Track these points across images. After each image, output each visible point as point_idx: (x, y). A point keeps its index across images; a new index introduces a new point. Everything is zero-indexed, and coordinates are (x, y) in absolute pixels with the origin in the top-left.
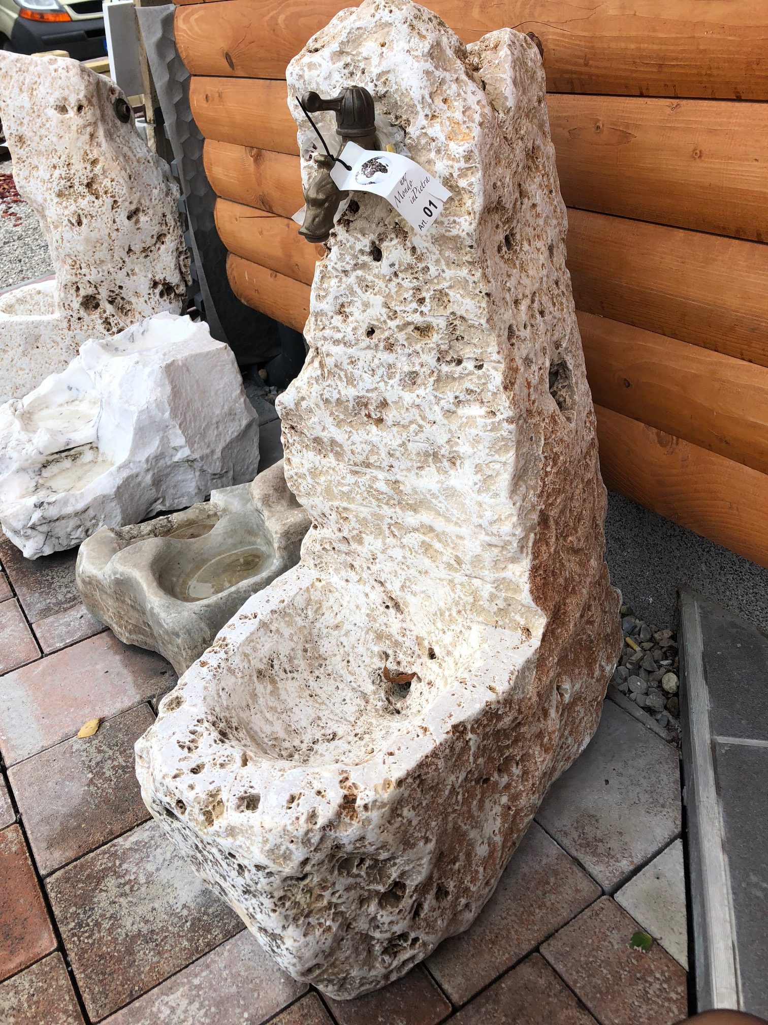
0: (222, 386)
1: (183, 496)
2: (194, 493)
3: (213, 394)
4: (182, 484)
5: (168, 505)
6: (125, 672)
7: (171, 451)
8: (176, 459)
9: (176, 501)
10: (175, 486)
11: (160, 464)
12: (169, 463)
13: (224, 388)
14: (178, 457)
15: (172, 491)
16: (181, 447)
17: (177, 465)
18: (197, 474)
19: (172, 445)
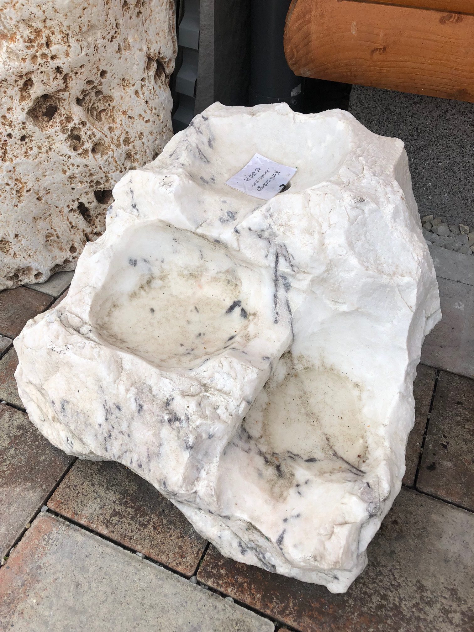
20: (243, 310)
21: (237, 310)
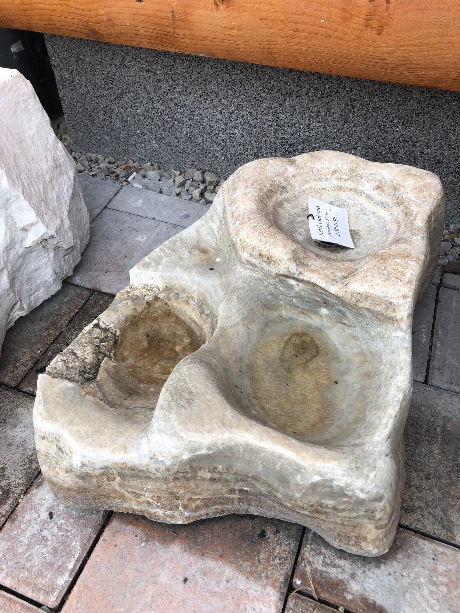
0: (34, 130)
1: (38, 289)
2: (51, 280)
3: (30, 143)
4: (36, 274)
5: (25, 306)
6: (210, 563)
7: (21, 234)
8: (28, 243)
9: (32, 298)
10: (28, 279)
11: (11, 257)
12: (20, 252)
13: (38, 132)
14: (31, 239)
15: (26, 287)
16: (32, 225)
17: (29, 250)
18: (51, 254)
19: (20, 225)
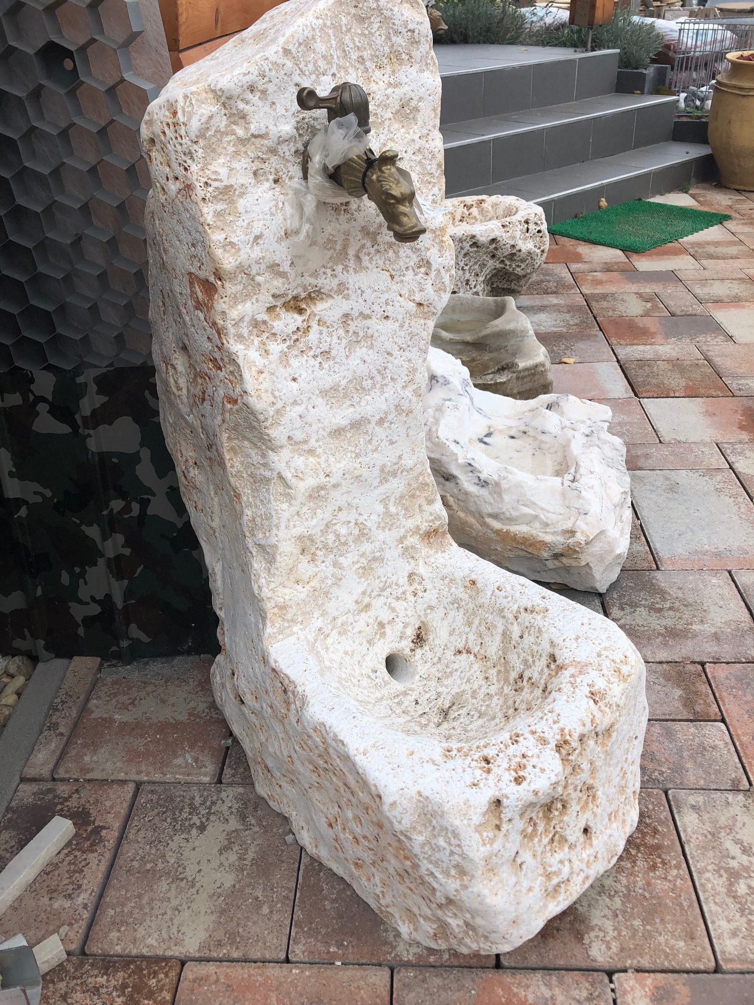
20: (485, 436)
21: (486, 440)
